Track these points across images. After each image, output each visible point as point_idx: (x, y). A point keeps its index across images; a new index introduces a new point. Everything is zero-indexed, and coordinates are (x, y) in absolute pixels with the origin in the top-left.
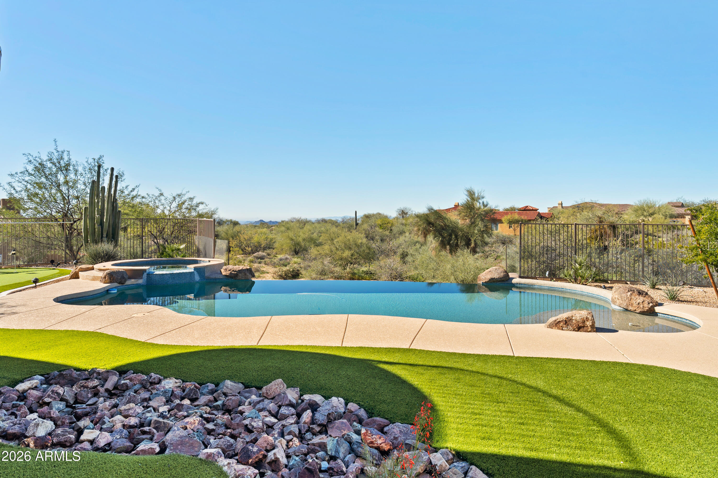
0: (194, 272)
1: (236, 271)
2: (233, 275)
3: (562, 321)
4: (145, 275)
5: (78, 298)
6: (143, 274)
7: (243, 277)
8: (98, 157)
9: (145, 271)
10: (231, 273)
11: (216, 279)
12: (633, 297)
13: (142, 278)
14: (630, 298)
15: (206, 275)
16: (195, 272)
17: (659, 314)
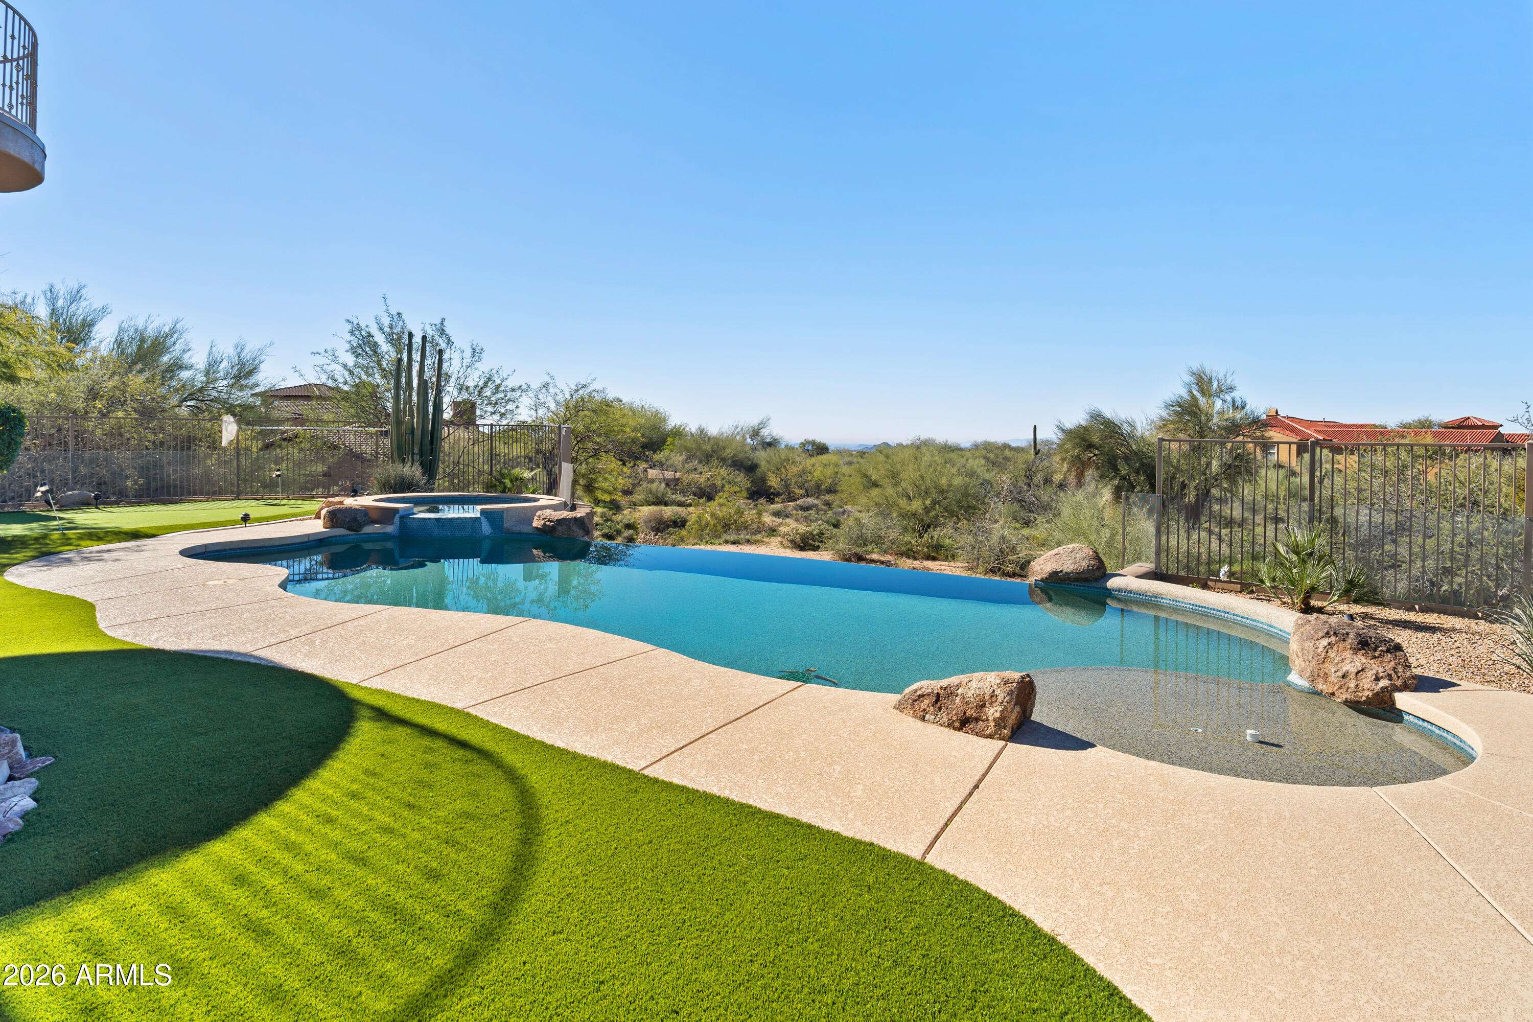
0: (479, 518)
1: (552, 521)
2: (547, 528)
3: (928, 694)
4: (397, 519)
5: (251, 548)
6: (395, 516)
7: (566, 533)
8: (440, 321)
9: (396, 510)
10: (544, 525)
11: (520, 533)
12: (1332, 654)
13: (393, 524)
14: (1323, 655)
15: (505, 525)
16: (483, 518)
17: (1406, 717)
